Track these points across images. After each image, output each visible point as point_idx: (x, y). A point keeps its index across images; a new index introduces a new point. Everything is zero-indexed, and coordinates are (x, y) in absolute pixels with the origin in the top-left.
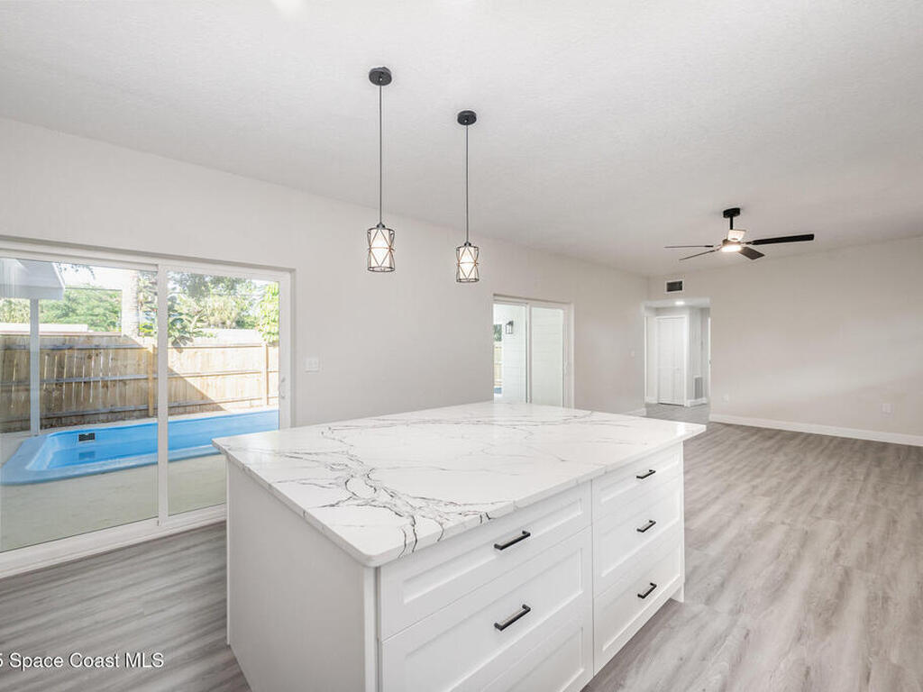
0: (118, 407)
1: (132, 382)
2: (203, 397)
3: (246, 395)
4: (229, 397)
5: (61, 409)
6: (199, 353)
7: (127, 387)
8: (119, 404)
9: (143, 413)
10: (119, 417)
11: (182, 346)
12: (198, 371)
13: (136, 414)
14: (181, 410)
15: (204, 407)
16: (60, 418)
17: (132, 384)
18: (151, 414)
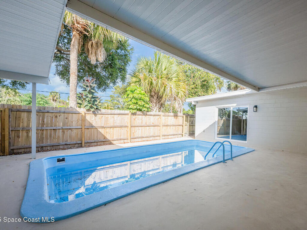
0: (68, 142)
1: (75, 129)
2: (105, 138)
3: (122, 137)
4: (115, 138)
5: (43, 143)
6: (103, 117)
7: (73, 132)
8: (69, 141)
9: (79, 145)
10: (69, 147)
11: (97, 113)
12: (103, 125)
13: (77, 145)
14: (95, 144)
15: (105, 142)
16: (42, 147)
17: (75, 131)
18: (83, 145)
